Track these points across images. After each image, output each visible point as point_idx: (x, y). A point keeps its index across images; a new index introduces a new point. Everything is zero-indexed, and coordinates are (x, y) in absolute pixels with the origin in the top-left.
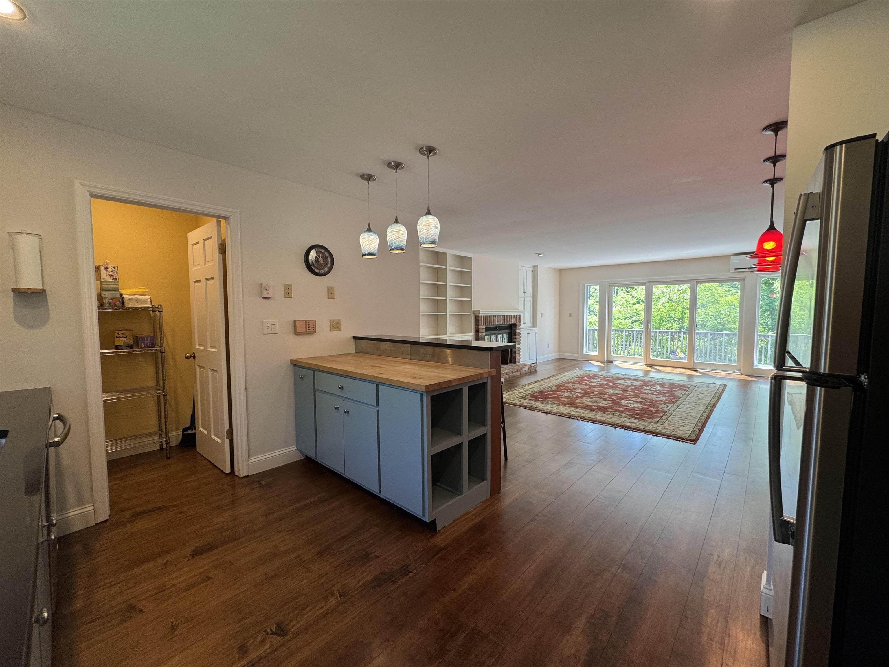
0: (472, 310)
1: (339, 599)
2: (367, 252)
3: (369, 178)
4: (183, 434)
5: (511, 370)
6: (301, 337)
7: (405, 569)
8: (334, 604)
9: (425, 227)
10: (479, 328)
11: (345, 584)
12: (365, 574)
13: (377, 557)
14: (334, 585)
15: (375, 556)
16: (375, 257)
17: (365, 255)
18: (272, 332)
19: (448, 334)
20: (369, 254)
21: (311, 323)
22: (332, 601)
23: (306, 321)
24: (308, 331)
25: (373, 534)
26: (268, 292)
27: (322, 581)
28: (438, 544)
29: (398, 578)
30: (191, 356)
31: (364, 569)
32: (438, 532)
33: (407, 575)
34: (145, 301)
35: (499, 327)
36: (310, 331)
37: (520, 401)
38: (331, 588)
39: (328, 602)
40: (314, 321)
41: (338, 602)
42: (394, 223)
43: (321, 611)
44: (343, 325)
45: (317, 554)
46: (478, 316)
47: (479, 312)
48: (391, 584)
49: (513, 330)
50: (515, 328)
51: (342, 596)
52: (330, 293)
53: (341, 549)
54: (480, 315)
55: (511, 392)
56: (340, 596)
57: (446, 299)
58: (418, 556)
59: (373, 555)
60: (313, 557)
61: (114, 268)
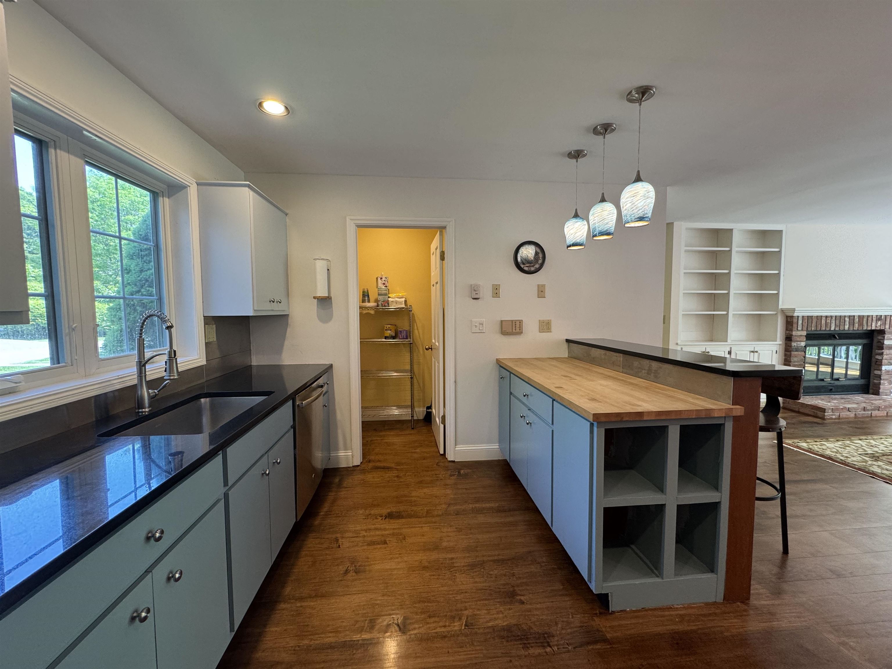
0: (780, 307)
1: (463, 628)
2: (571, 243)
3: (577, 155)
4: (427, 412)
5: (864, 405)
6: (507, 336)
7: (545, 637)
8: (456, 631)
9: (628, 199)
10: (792, 335)
11: (475, 615)
12: (501, 616)
13: (523, 603)
14: (466, 609)
15: (520, 600)
16: (583, 247)
17: (570, 246)
18: (480, 331)
19: (729, 340)
20: (574, 245)
21: (518, 323)
22: (456, 626)
23: (512, 321)
24: (514, 331)
25: (531, 572)
26: (477, 292)
27: (459, 597)
28: (604, 629)
29: (532, 645)
30: (429, 348)
31: (502, 608)
32: (611, 614)
33: (544, 647)
34: (401, 303)
35: (839, 334)
36: (516, 331)
37: (866, 462)
38: (461, 610)
39: (452, 624)
40: (521, 322)
41: (460, 630)
42: (599, 202)
43: (443, 629)
44: (554, 327)
45: (469, 565)
46: (792, 317)
47: (794, 310)
48: (521, 646)
49: (875, 340)
50: (880, 338)
51: (468, 626)
52: (541, 292)
53: (492, 572)
54: (796, 314)
55: (848, 442)
56: (466, 625)
57: (728, 294)
58: (569, 631)
59: (518, 598)
60: (463, 566)
61: (386, 278)
